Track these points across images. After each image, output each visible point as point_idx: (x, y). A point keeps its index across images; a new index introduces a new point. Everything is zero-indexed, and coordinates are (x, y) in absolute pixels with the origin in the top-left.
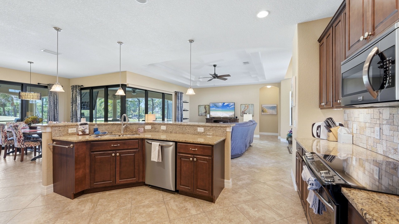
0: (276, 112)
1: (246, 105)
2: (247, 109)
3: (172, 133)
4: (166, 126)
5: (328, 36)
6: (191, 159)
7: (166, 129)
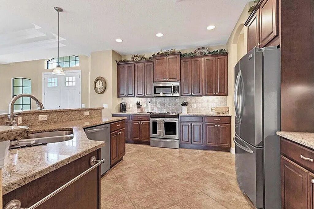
3: (57, 122)
4: (47, 115)
5: (130, 66)
6: (119, 133)
7: (48, 119)
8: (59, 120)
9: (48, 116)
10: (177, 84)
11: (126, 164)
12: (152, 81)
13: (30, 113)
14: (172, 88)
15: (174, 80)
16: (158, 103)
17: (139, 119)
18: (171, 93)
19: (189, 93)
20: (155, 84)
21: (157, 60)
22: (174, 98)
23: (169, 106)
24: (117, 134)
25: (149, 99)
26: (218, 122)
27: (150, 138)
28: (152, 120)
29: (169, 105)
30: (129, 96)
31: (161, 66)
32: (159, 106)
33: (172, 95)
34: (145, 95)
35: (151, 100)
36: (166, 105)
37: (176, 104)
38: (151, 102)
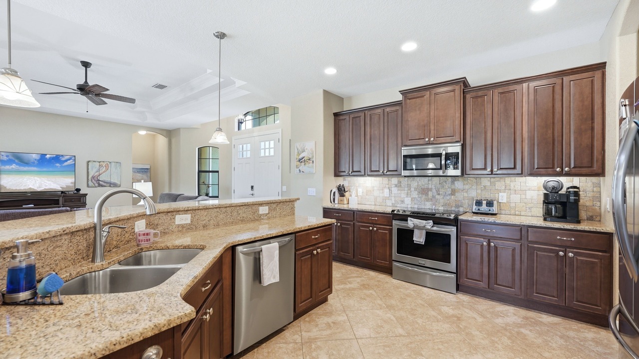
0: (149, 178)
1: (102, 163)
2: (104, 172)
3: (208, 227)
4: (190, 215)
5: (356, 117)
6: (315, 252)
7: (191, 222)
8: (212, 222)
9: (192, 217)
10: (456, 148)
11: (330, 314)
12: (400, 144)
13: (161, 213)
14: (443, 157)
15: (449, 139)
16: (412, 189)
17: (371, 222)
18: (441, 169)
19: (485, 169)
20: (405, 151)
21: (409, 99)
22: (450, 179)
23: (437, 196)
24: (312, 254)
25: (395, 180)
26: (569, 244)
27: (391, 261)
28: (396, 224)
29: (439, 194)
30: (353, 174)
31: (418, 112)
32: (415, 194)
33: (443, 173)
34: (385, 172)
35: (400, 182)
36: (430, 194)
37: (453, 192)
38: (398, 185)
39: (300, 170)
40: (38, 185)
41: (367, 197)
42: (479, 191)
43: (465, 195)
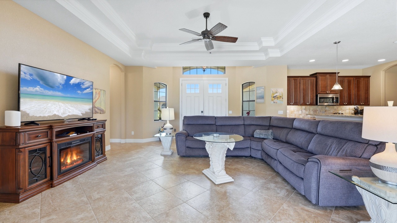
1: (97, 90)
2: (98, 99)
5: (295, 79)
15: (334, 93)
18: (333, 103)
21: (321, 76)
29: (321, 112)
30: (294, 104)
32: (312, 112)
36: (318, 112)
37: (326, 111)
38: (305, 109)
39: (274, 102)
40: (62, 111)
41: (291, 114)
42: (334, 111)
43: (329, 112)
